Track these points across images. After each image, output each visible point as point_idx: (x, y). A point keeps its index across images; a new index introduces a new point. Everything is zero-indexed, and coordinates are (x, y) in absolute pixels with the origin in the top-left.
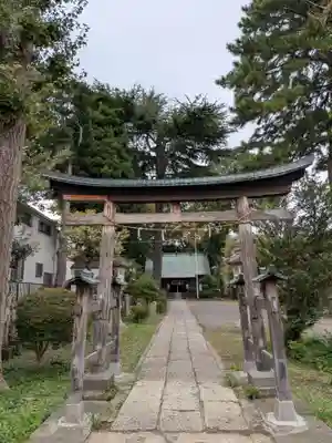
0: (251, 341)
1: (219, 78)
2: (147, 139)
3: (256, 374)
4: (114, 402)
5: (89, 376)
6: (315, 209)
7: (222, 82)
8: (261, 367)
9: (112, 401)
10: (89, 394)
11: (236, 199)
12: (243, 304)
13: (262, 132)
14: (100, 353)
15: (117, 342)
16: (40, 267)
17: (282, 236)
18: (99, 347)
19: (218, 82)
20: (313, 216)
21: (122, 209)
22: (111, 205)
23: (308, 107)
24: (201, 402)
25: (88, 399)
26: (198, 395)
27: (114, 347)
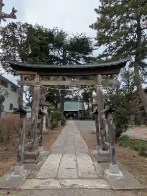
0: (100, 138)
1: (91, 25)
2: (59, 51)
3: (101, 152)
5: (28, 153)
6: (129, 82)
8: (104, 149)
9: (38, 164)
10: (27, 161)
11: (96, 75)
12: (97, 122)
14: (33, 143)
16: (11, 105)
17: (115, 93)
18: (32, 140)
19: (90, 26)
20: (128, 85)
22: (38, 76)
23: (127, 39)
24: (77, 164)
25: (27, 163)
26: (76, 161)
27: (40, 140)
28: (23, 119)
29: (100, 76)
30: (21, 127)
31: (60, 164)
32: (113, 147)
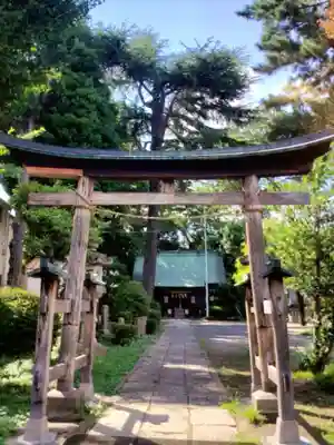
5: (56, 393)
7: (246, 14)
15: (89, 357)
19: (240, 14)
21: (103, 187)
22: (87, 180)
24: (191, 426)
26: (187, 419)
27: (85, 364)
28: (47, 293)
30: (44, 315)
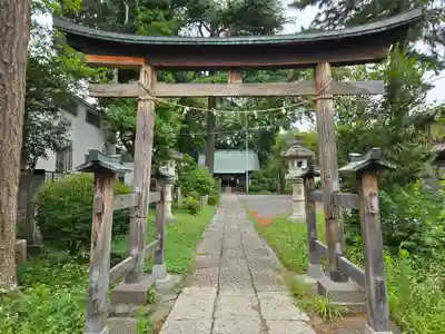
3: (329, 285)
4: (154, 318)
5: (122, 286)
9: (151, 317)
10: (121, 309)
11: (314, 66)
12: (310, 201)
13: (323, 17)
14: (137, 258)
15: (161, 243)
18: (134, 251)
22: (148, 69)
24: (264, 321)
25: (119, 315)
26: (258, 308)
27: (158, 248)
29: (326, 70)
30: (100, 215)
31: (214, 318)
32: (379, 279)
